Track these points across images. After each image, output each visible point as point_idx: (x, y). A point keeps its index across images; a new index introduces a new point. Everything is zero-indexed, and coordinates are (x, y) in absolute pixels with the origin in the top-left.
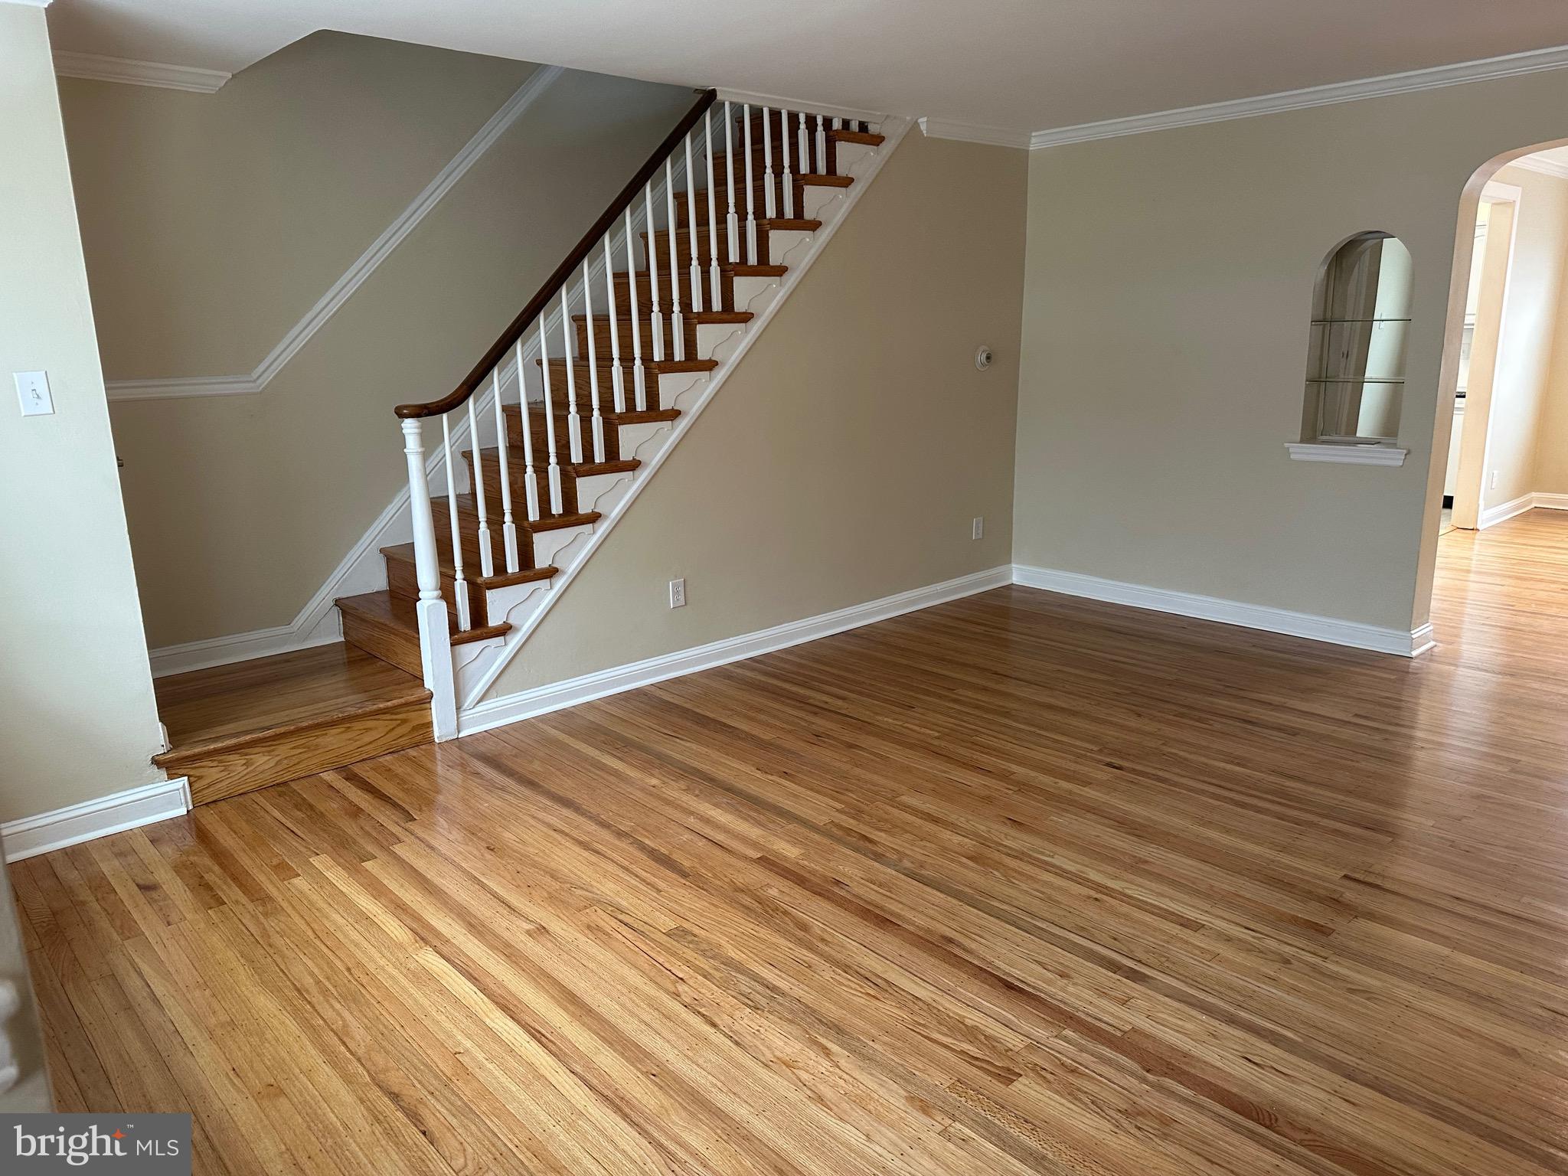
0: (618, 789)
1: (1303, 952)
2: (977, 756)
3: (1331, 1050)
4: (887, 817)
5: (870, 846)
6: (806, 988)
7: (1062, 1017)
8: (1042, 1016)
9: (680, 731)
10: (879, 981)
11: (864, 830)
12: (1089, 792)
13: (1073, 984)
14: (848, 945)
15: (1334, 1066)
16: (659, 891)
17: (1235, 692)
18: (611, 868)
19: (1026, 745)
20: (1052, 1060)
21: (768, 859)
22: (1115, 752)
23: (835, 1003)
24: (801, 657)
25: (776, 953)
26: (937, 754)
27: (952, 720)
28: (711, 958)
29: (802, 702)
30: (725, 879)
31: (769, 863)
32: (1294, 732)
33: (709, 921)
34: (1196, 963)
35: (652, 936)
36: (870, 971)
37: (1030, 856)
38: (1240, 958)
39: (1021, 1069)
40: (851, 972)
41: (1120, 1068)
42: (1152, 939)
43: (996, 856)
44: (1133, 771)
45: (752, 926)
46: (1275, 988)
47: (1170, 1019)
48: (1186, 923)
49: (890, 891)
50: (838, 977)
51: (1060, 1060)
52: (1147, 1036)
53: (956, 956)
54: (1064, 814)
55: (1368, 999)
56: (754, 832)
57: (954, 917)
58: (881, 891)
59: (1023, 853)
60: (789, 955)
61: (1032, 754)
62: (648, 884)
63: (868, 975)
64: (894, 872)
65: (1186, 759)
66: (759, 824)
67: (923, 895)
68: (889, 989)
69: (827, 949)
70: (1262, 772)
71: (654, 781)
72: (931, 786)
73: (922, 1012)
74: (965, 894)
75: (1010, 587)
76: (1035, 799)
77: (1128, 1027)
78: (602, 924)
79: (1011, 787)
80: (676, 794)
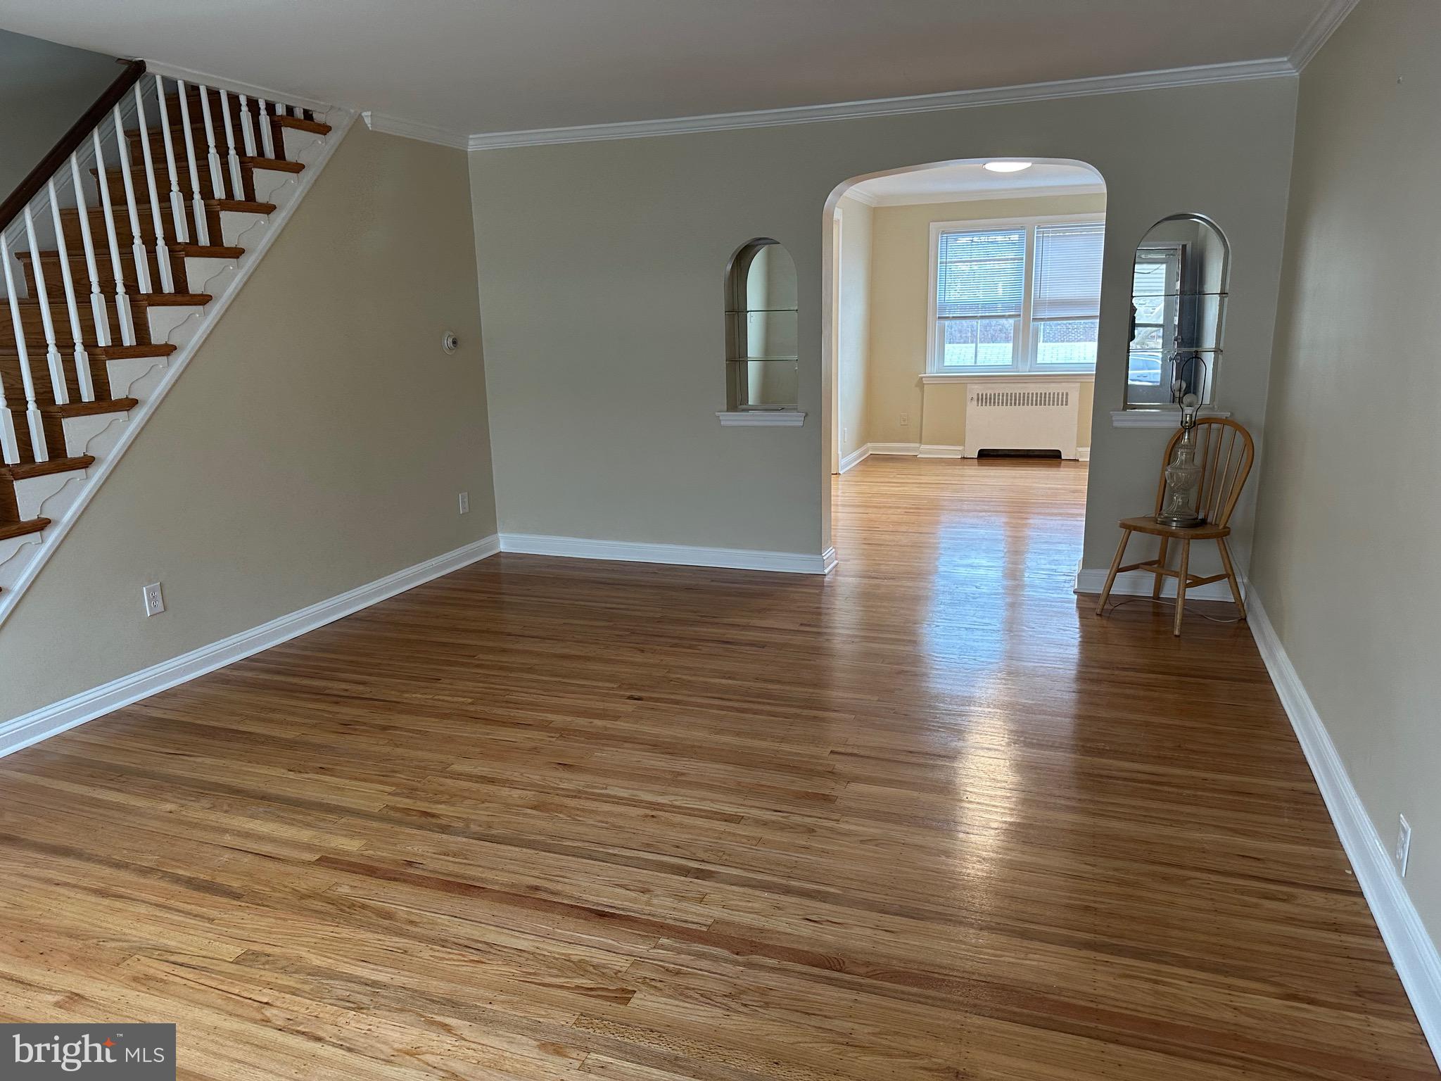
0: (126, 824)
1: (822, 820)
2: (514, 713)
3: (865, 894)
4: (442, 788)
5: (434, 821)
6: (407, 973)
7: (654, 928)
8: (638, 932)
9: (185, 748)
10: (479, 946)
11: (423, 806)
12: (622, 725)
13: (655, 896)
14: (439, 920)
15: (871, 906)
16: (211, 920)
17: (712, 620)
18: (143, 909)
19: (555, 693)
20: (658, 970)
21: (327, 858)
22: (631, 686)
23: (442, 979)
24: (305, 648)
25: (366, 948)
26: (475, 718)
27: (481, 685)
28: (294, 973)
29: (319, 694)
30: (287, 890)
31: (329, 861)
32: (762, 645)
33: (280, 936)
34: (746, 850)
35: (218, 968)
36: (468, 939)
37: (586, 793)
38: (779, 837)
39: (633, 986)
40: (449, 945)
41: (715, 959)
42: (707, 839)
43: (557, 800)
44: (650, 699)
45: (331, 929)
46: (811, 855)
47: (740, 904)
48: (729, 819)
49: (466, 859)
50: (437, 954)
51: (663, 967)
52: (728, 924)
53: (545, 901)
54: (606, 748)
55: (876, 845)
56: (305, 835)
57: (534, 866)
58: (457, 860)
59: (579, 791)
60: (379, 946)
61: (563, 701)
62: (196, 916)
63: (466, 943)
64: (464, 840)
65: (689, 681)
66: (308, 825)
67: (499, 853)
68: (491, 950)
69: (419, 930)
70: (749, 681)
71: (169, 807)
72: (478, 750)
73: (529, 962)
74: (538, 842)
75: (498, 555)
76: (577, 741)
77: (710, 921)
78: (151, 971)
79: (552, 735)
80: (200, 815)
